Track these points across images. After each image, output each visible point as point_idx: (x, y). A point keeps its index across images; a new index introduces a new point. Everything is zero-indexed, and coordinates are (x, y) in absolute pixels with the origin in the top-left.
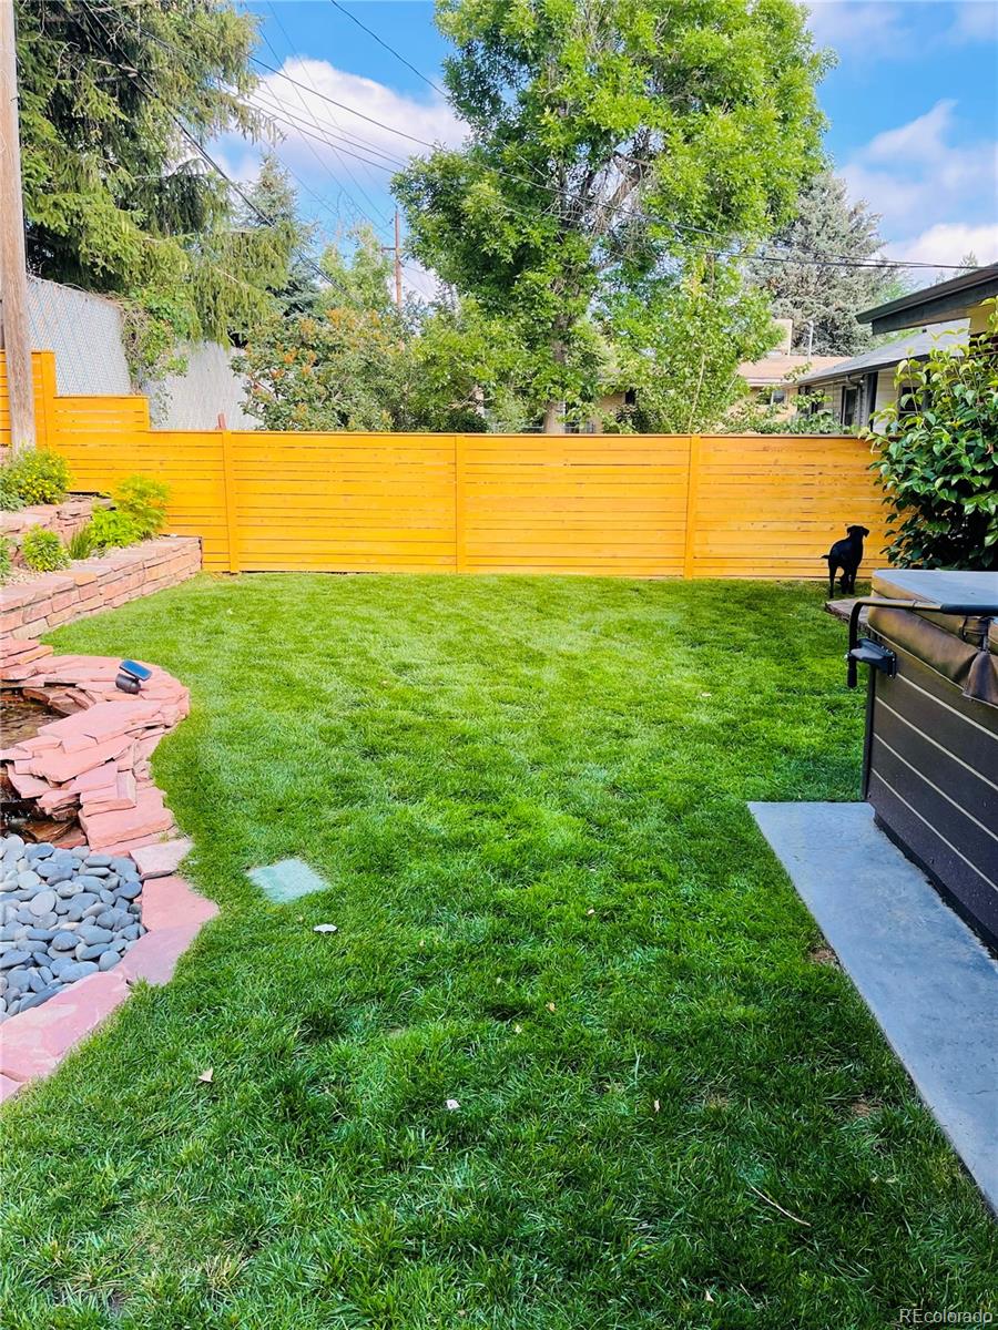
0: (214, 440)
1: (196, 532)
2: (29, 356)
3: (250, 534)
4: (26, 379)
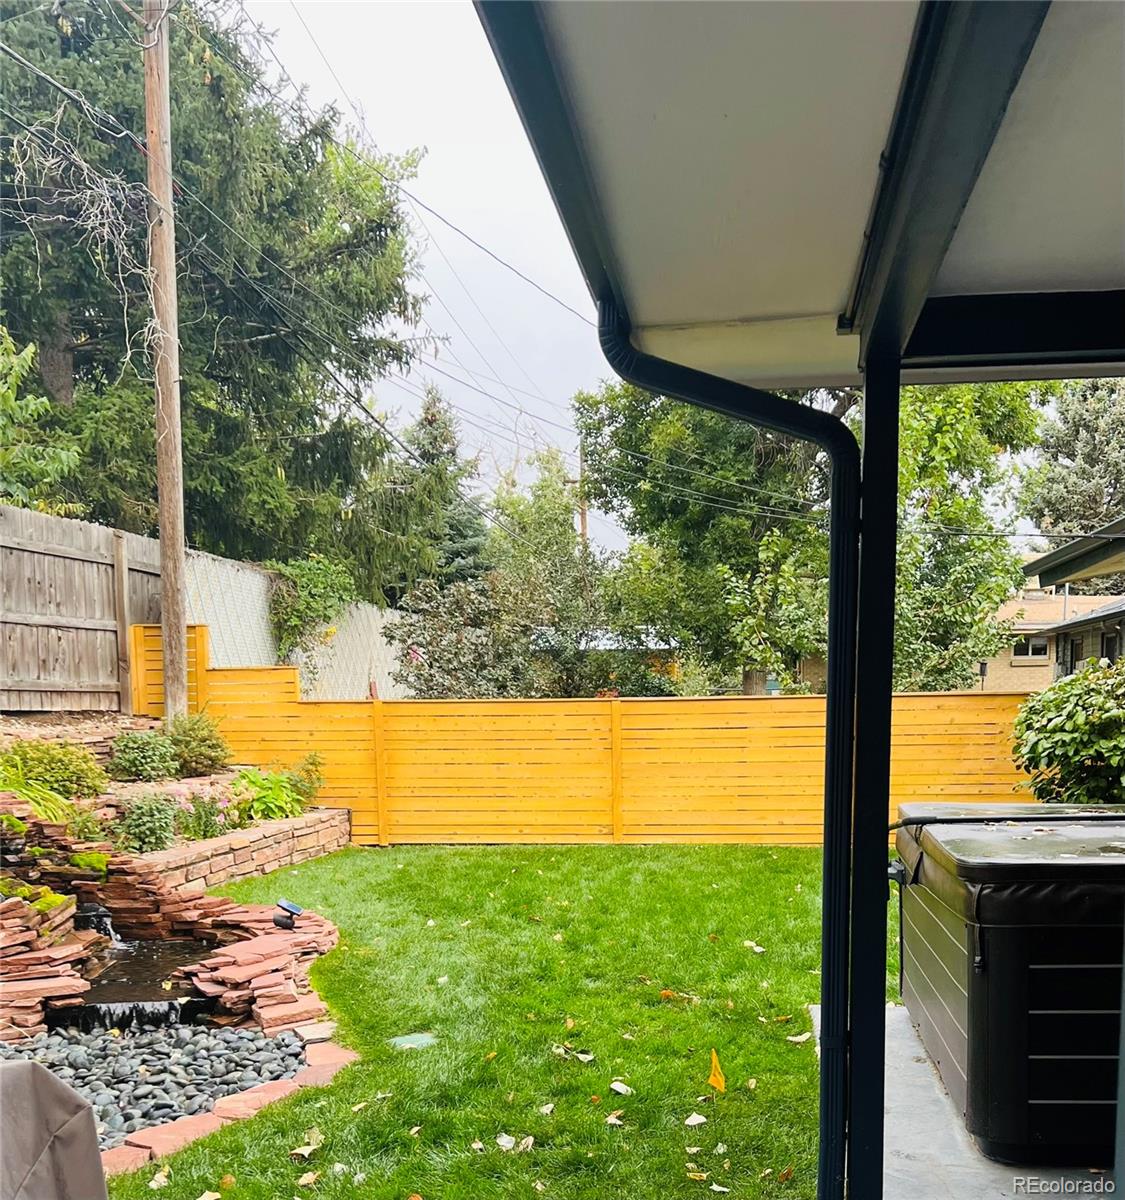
0: (365, 711)
1: (345, 804)
2: (184, 630)
3: (399, 805)
4: (180, 653)
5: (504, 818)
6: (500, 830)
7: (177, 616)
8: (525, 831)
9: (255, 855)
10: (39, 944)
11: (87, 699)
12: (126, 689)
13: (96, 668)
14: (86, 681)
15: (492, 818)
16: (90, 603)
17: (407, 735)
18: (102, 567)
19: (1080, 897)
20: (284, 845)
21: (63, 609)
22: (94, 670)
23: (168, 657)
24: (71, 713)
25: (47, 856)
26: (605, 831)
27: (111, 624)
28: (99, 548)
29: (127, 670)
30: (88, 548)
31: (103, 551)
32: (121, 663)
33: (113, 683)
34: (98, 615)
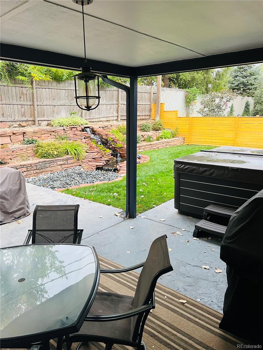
0: (188, 119)
1: (183, 137)
2: (160, 104)
3: (193, 137)
4: (159, 108)
5: (212, 141)
6: (211, 143)
7: (159, 102)
8: (216, 144)
9: (156, 146)
10: (102, 158)
11: (144, 117)
12: (151, 115)
13: (146, 111)
14: (144, 114)
15: (210, 141)
16: (146, 100)
17: (195, 124)
18: (148, 93)
19: (187, 168)
20: (165, 144)
21: (140, 101)
22: (145, 111)
23: (157, 109)
24: (140, 119)
25: (113, 144)
26: (232, 145)
27: (149, 103)
28: (148, 90)
29: (151, 111)
30: (146, 90)
31: (149, 91)
32: (150, 110)
33: (149, 114)
34: (147, 102)
